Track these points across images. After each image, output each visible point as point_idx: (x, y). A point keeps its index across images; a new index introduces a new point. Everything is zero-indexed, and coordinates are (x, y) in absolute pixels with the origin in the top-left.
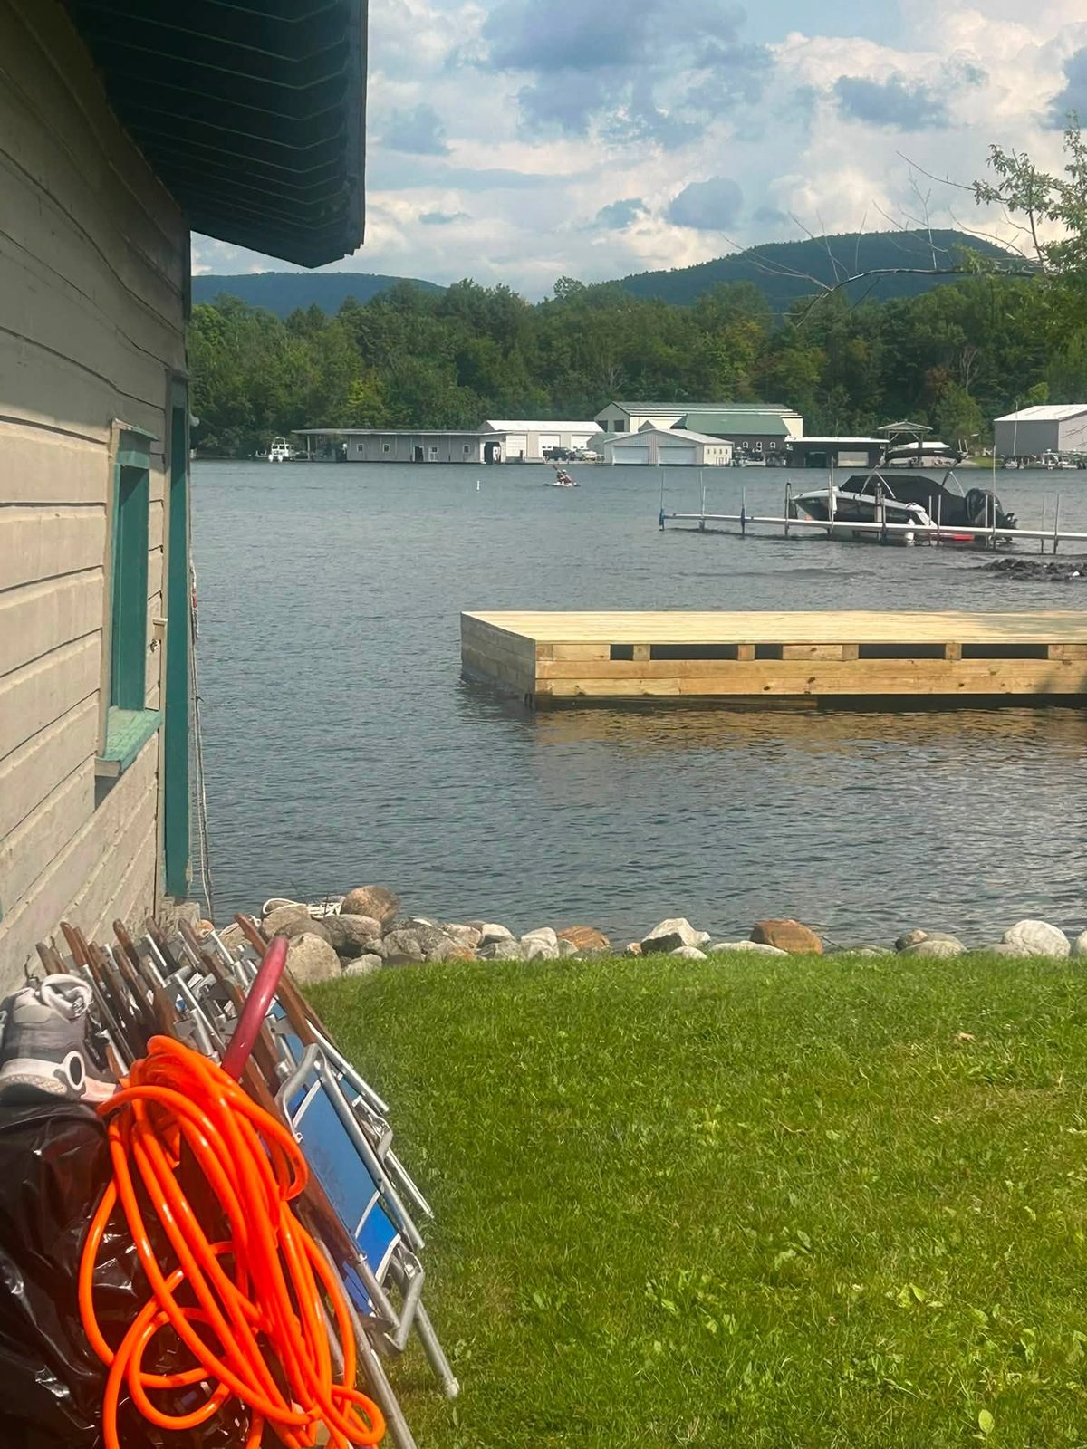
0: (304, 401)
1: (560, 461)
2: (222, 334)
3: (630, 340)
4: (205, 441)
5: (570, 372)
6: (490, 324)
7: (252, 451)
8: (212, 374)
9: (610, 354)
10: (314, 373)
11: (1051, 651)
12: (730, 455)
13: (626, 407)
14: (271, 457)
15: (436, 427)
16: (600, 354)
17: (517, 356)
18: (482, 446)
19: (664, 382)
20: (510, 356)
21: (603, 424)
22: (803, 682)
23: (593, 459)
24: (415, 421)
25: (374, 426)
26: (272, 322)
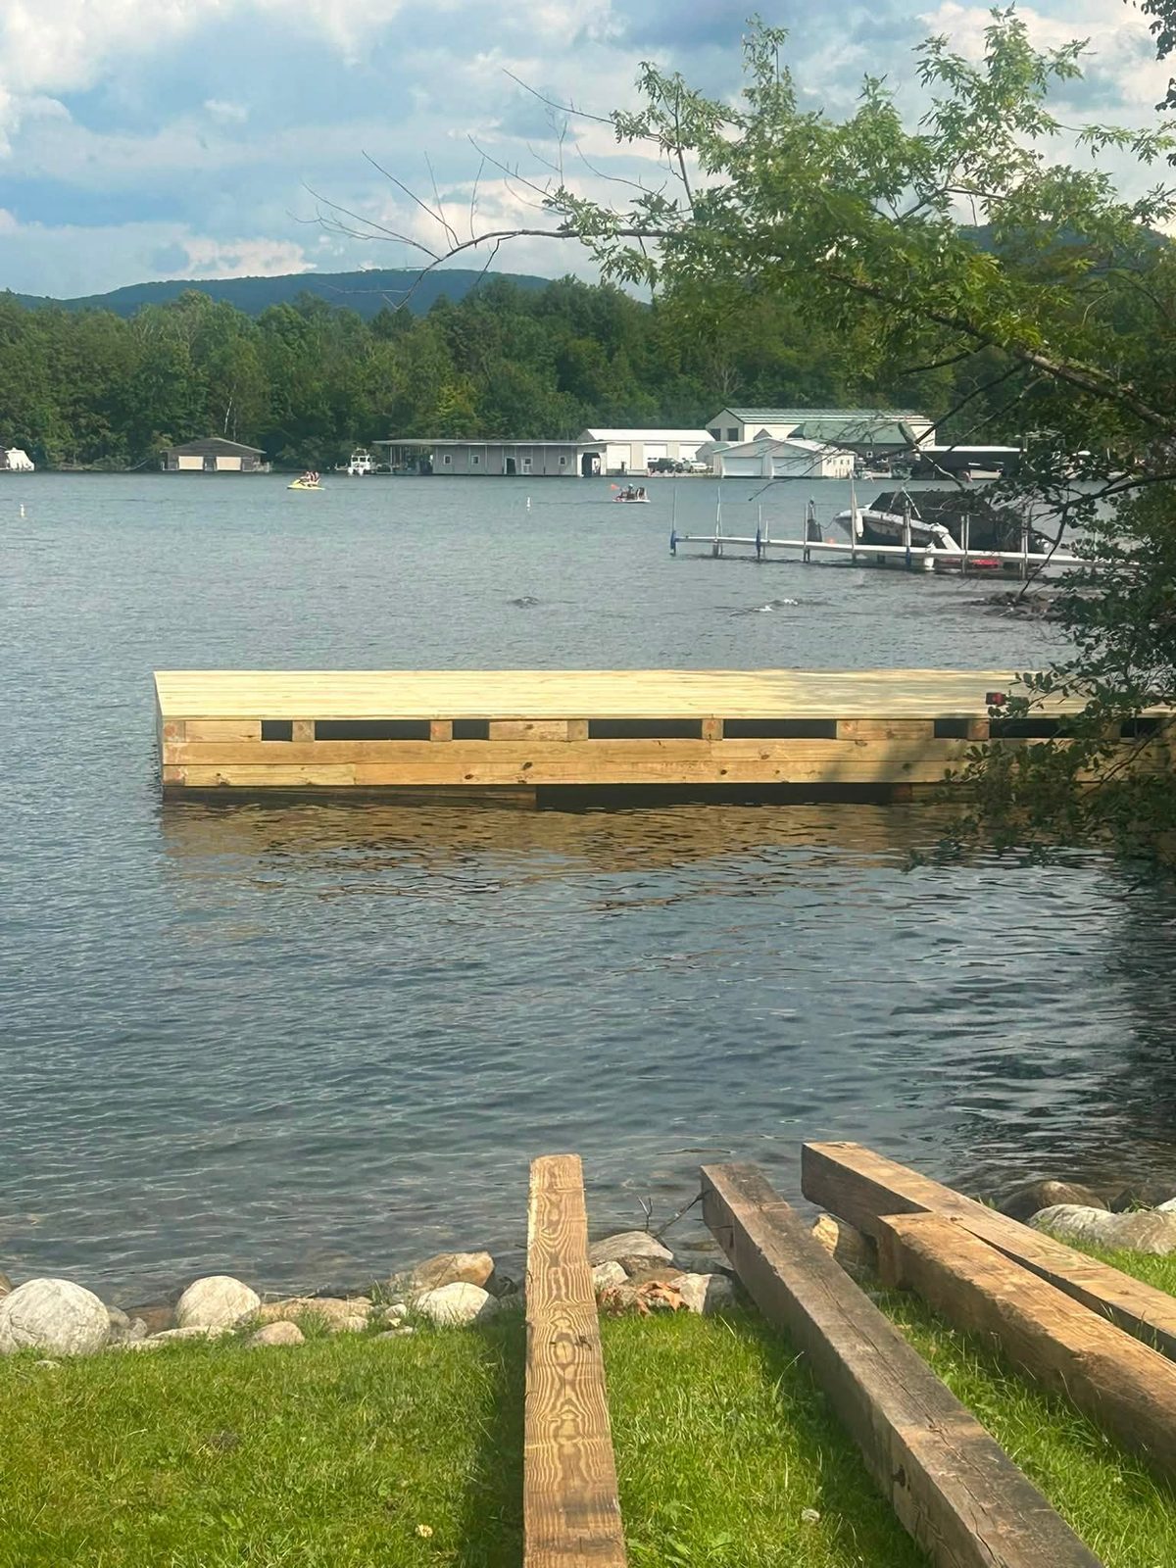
0: (388, 410)
1: (666, 474)
2: (302, 336)
3: (746, 340)
4: (282, 453)
5: (680, 376)
6: (594, 323)
7: (331, 464)
8: (290, 380)
9: (724, 356)
10: (400, 377)
11: (840, 728)
12: (851, 467)
13: (741, 413)
14: (350, 470)
15: (533, 437)
16: (714, 356)
17: (622, 359)
18: (580, 457)
19: (783, 385)
20: (615, 359)
21: (716, 434)
22: (518, 767)
23: (701, 471)
24: (510, 429)
25: (465, 435)
26: (355, 324)
